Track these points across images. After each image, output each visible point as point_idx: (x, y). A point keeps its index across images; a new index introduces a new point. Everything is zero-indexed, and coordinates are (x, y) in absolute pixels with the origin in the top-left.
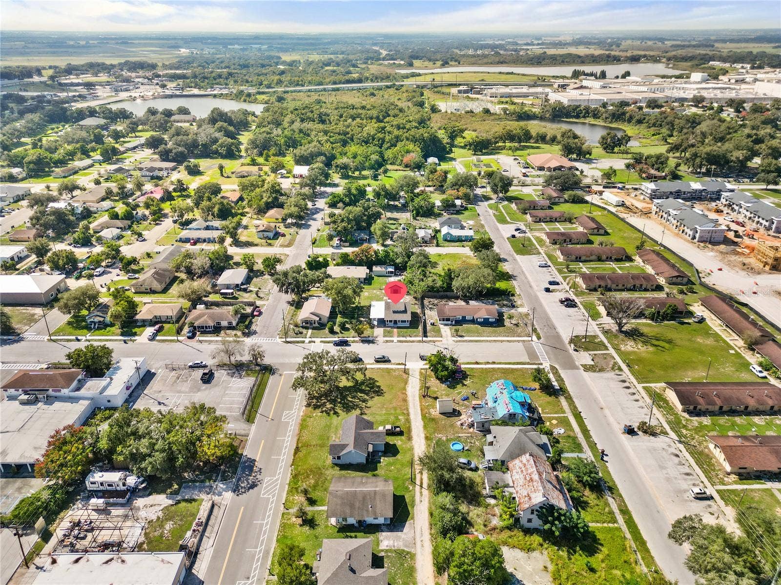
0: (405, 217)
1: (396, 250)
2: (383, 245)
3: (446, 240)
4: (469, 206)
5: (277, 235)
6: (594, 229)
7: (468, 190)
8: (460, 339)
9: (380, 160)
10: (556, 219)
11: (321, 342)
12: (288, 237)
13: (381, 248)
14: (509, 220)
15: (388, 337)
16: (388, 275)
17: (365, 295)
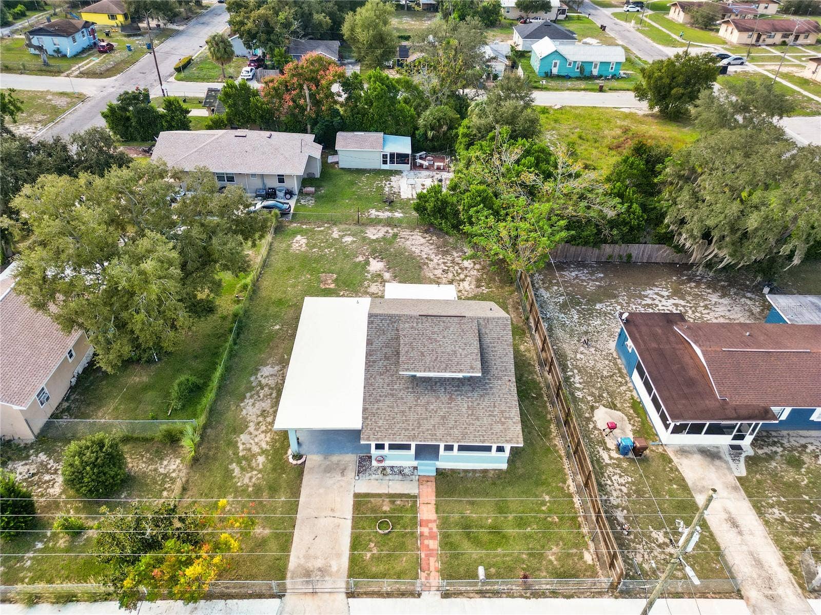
3: (549, 76)
15: (380, 595)
16: (388, 167)
17: (295, 246)
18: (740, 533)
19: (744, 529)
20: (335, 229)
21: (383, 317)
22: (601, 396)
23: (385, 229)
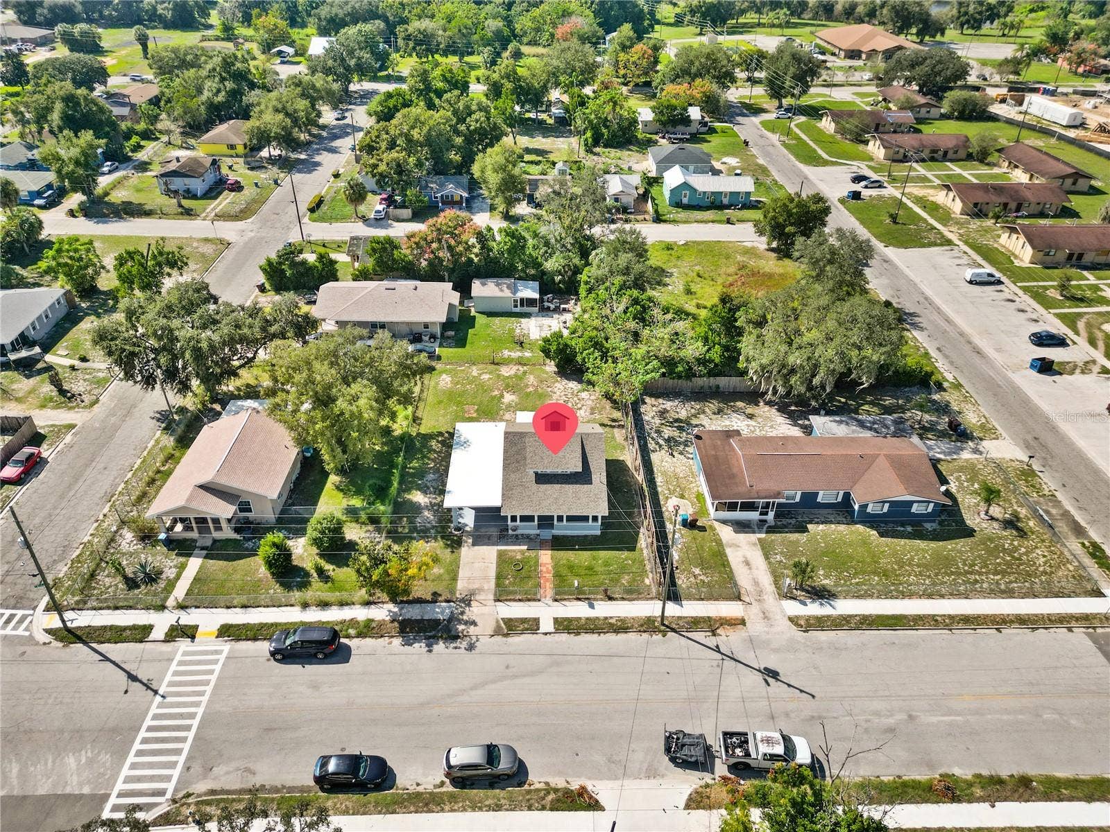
0: (564, 147)
1: (543, 230)
2: (507, 217)
3: (679, 205)
4: (717, 125)
5: (219, 187)
6: (1064, 177)
7: (715, 87)
8: (814, 609)
9: (506, 32)
10: (946, 153)
11: (227, 632)
12: (248, 193)
13: (498, 224)
14: (825, 156)
15: (514, 600)
16: (518, 309)
17: (442, 384)
18: (750, 569)
19: (753, 566)
20: (474, 368)
21: (515, 434)
22: (675, 490)
23: (517, 367)
